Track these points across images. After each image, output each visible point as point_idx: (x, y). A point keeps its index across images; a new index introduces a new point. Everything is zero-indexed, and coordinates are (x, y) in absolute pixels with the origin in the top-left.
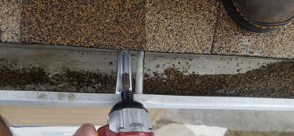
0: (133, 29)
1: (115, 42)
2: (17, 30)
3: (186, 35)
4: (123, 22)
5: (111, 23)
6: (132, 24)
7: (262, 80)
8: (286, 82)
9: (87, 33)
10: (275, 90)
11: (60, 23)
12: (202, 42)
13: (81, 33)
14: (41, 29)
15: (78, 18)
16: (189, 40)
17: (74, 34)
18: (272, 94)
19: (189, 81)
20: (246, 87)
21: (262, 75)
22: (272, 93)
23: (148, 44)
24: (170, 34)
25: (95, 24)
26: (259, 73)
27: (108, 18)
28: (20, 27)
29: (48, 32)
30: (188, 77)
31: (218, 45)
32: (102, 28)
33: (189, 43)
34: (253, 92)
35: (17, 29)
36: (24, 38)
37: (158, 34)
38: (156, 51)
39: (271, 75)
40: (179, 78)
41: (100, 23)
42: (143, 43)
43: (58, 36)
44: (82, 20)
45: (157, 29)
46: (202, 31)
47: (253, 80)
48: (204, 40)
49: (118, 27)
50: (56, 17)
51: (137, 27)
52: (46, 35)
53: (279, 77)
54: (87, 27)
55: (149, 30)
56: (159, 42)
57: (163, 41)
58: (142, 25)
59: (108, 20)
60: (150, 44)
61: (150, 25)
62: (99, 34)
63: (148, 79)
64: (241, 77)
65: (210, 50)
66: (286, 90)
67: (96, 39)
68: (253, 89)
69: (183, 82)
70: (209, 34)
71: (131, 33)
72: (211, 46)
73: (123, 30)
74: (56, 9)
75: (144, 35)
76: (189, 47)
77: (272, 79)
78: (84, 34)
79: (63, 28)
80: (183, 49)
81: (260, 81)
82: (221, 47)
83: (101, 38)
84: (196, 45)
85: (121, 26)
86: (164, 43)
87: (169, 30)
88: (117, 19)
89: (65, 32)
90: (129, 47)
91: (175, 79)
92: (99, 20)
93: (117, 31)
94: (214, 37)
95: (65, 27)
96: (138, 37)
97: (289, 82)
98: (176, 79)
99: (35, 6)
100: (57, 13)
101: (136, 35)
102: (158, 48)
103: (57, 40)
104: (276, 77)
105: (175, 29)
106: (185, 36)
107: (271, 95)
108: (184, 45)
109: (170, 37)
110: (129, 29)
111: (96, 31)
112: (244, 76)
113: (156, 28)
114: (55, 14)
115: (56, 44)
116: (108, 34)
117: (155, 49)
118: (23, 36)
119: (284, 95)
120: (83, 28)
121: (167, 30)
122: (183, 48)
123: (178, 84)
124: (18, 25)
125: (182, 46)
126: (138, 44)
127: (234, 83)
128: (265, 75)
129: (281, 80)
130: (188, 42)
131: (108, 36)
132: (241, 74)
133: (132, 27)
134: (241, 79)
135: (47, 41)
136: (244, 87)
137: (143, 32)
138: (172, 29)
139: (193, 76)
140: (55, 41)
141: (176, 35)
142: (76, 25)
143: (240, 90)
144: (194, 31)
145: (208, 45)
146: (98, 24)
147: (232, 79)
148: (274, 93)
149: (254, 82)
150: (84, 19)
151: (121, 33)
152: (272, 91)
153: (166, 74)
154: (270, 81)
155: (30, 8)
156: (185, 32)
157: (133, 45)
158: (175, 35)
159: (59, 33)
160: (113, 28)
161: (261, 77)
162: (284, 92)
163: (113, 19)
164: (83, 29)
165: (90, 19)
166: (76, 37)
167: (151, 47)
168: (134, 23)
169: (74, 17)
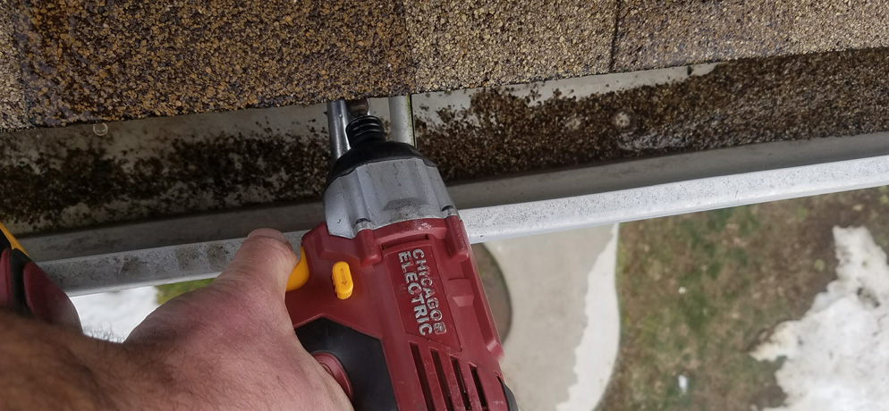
0: (371, 33)
1: (322, 83)
2: (12, 93)
3: (531, 26)
4: (336, 16)
5: (300, 26)
6: (363, 19)
7: (759, 91)
8: (829, 86)
9: (231, 69)
10: (796, 117)
11: (144, 50)
12: (583, 41)
13: (214, 72)
14: (88, 78)
15: (195, 26)
16: (542, 40)
17: (193, 76)
18: (787, 132)
19: (548, 122)
20: (712, 119)
21: (757, 72)
22: (788, 129)
23: (422, 72)
24: (483, 30)
25: (251, 35)
26: (750, 67)
27: (289, 10)
28: (21, 81)
29: (109, 83)
30: (543, 112)
31: (629, 44)
32: (274, 45)
33: (542, 49)
34: (734, 130)
35: (10, 88)
36: (40, 114)
37: (448, 36)
38: (447, 88)
39: (784, 70)
40: (518, 119)
41: (265, 30)
42: (406, 73)
43: (144, 92)
44: (210, 30)
45: (443, 21)
46: (580, 6)
47: (732, 93)
48: (586, 33)
49: (323, 35)
50: (127, 35)
51: (380, 24)
52: (105, 96)
53: (808, 73)
54: (227, 51)
55: (418, 26)
56: (454, 60)
57: (465, 55)
58: (395, 16)
59: (289, 19)
60: (427, 70)
61: (421, 11)
62: (267, 65)
63: (426, 136)
64: (698, 89)
65: (606, 60)
66: (827, 111)
67: (262, 80)
68: (732, 123)
69: (530, 130)
70: (602, 13)
71: (365, 48)
72: (610, 48)
73: (341, 41)
74: (121, 9)
75: (406, 47)
76: (543, 62)
77: (786, 83)
78: (224, 73)
79: (155, 66)
80: (528, 71)
81: (754, 95)
82: (639, 50)
83: (277, 75)
84: (565, 52)
85: (333, 30)
86: (468, 62)
87: (480, 17)
88: (315, 9)
89: (165, 76)
90: (365, 91)
91: (505, 124)
92: (262, 22)
93: (322, 46)
94: (618, 21)
95: (158, 59)
96: (389, 56)
97: (835, 86)
98: (509, 121)
99: (54, 9)
100: (127, 20)
101: (381, 52)
102: (453, 78)
103: (142, 103)
104: (799, 74)
105: (498, 12)
106: (530, 30)
107: (786, 135)
108: (529, 58)
109: (485, 41)
110: (357, 36)
111: (257, 57)
112: (707, 83)
113: (439, 18)
114: (121, 26)
115: (143, 116)
116: (294, 61)
117: (444, 84)
118: (38, 109)
119: (821, 129)
120: (217, 54)
121: (473, 18)
122: (526, 69)
123: (515, 138)
124: (11, 77)
125: (524, 63)
126: (390, 77)
127: (678, 109)
128: (766, 73)
129: (814, 80)
130: (540, 47)
131: (297, 68)
132: (698, 77)
133: (364, 27)
134: (696, 94)
135: (114, 110)
136: (708, 118)
137: (402, 36)
138: (489, 14)
139: (556, 107)
140: (139, 109)
141: (503, 29)
142: (192, 49)
143: (696, 131)
144: (556, 9)
145: (599, 48)
146: (260, 36)
147: (673, 97)
148: (795, 125)
149: (735, 99)
150: (215, 26)
151: (334, 53)
152: (789, 121)
153: (478, 111)
154: (781, 91)
155: (38, 16)
156: (529, 17)
157: (376, 83)
158: (499, 31)
159: (144, 82)
160: (307, 41)
161: (756, 80)
162: (821, 120)
163: (305, 10)
164: (218, 57)
165: (234, 25)
166: (200, 85)
167: (432, 80)
168: (370, 13)
169: (182, 25)
